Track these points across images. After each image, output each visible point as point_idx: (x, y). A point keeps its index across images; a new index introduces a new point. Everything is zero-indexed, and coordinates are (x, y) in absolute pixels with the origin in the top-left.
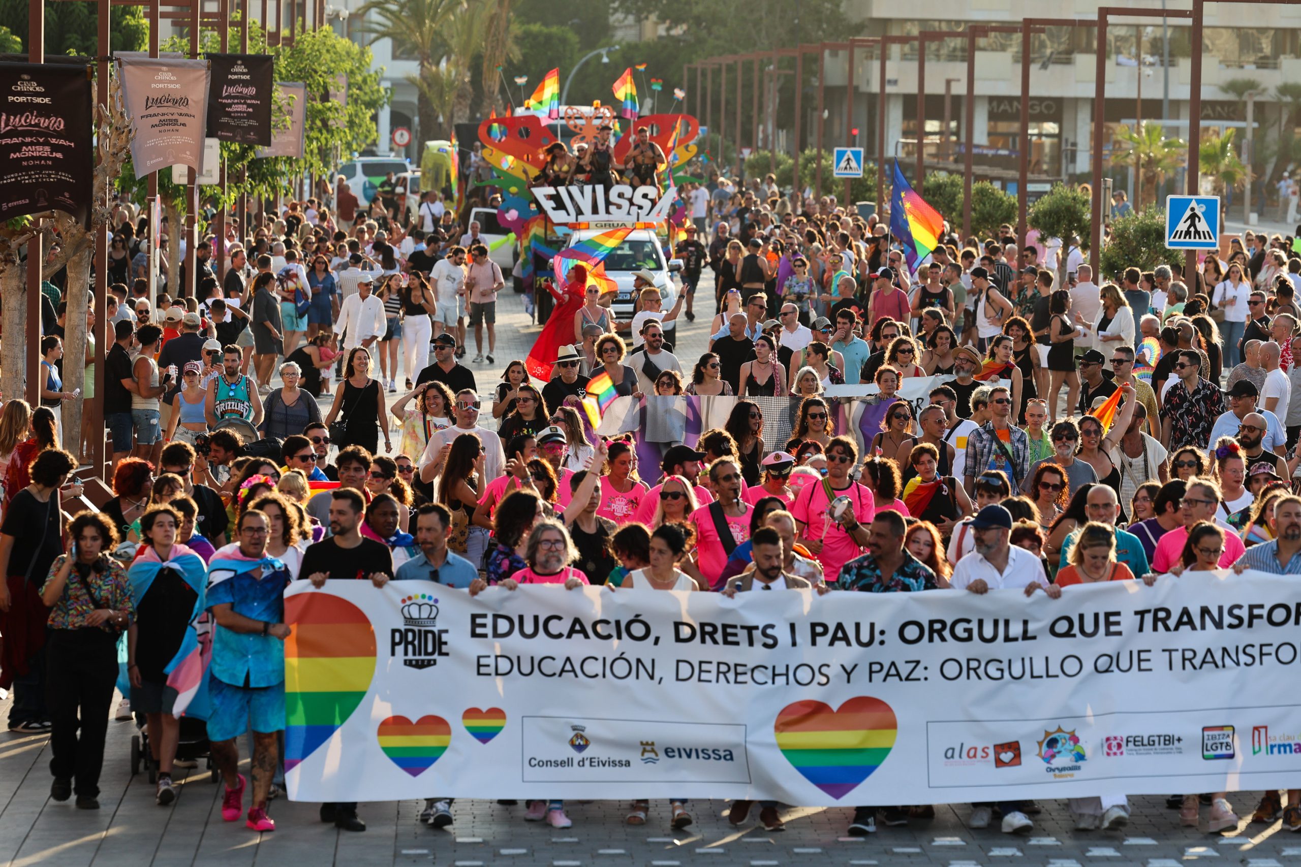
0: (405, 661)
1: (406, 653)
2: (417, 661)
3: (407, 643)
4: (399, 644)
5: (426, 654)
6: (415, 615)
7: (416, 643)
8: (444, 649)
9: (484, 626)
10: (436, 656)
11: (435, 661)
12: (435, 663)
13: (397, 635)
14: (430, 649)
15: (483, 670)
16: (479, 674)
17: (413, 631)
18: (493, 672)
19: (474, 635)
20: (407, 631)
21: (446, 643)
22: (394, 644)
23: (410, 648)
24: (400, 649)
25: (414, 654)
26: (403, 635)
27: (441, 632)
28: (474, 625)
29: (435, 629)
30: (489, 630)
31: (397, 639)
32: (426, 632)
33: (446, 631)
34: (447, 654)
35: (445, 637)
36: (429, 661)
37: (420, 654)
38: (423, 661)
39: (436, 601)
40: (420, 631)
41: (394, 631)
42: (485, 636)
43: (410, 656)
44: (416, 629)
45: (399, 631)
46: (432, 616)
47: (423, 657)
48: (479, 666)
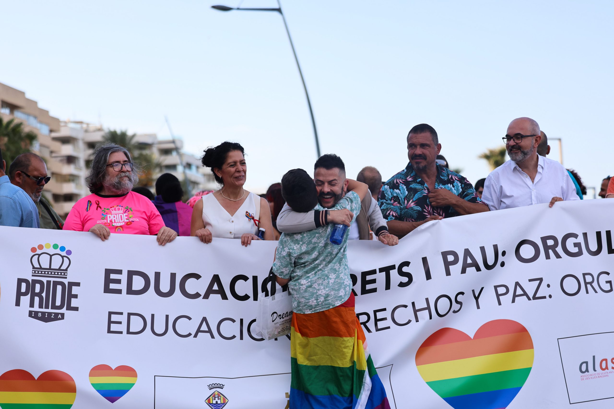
0: (30, 312)
1: (32, 305)
2: (43, 313)
3: (34, 295)
4: (25, 294)
5: (54, 307)
6: (45, 264)
7: (44, 295)
8: (74, 303)
9: (118, 281)
10: (64, 310)
11: (63, 315)
12: (63, 318)
13: (24, 285)
14: (58, 303)
15: (114, 327)
16: (109, 331)
17: (41, 283)
18: (125, 331)
19: (107, 290)
20: (35, 282)
21: (76, 296)
22: (19, 294)
23: (37, 299)
24: (25, 300)
25: (41, 306)
26: (31, 286)
27: (71, 284)
28: (108, 281)
29: (66, 281)
30: (123, 286)
31: (23, 289)
32: (56, 284)
33: (78, 284)
34: (76, 309)
35: (75, 290)
36: (57, 314)
37: (47, 307)
38: (50, 314)
39: (69, 252)
40: (49, 282)
41: (20, 281)
42: (119, 292)
43: (36, 308)
44: (45, 280)
45: (26, 281)
46: (64, 267)
47: (50, 310)
48: (110, 322)
